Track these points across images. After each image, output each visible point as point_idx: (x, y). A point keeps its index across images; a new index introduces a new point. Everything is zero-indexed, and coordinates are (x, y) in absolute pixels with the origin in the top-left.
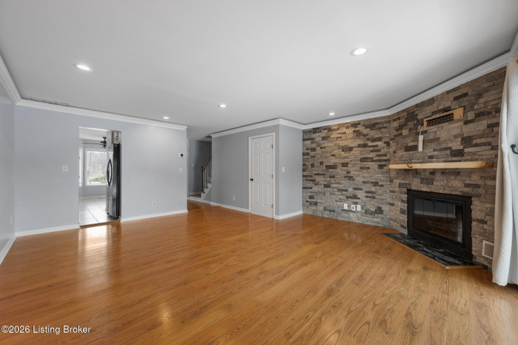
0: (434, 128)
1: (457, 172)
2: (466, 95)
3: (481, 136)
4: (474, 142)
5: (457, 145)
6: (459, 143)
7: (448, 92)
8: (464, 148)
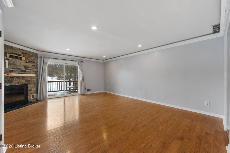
0: (13, 60)
1: (23, 77)
2: (26, 54)
3: (31, 67)
4: (29, 68)
5: (23, 68)
6: (24, 68)
7: (20, 49)
8: (26, 70)
